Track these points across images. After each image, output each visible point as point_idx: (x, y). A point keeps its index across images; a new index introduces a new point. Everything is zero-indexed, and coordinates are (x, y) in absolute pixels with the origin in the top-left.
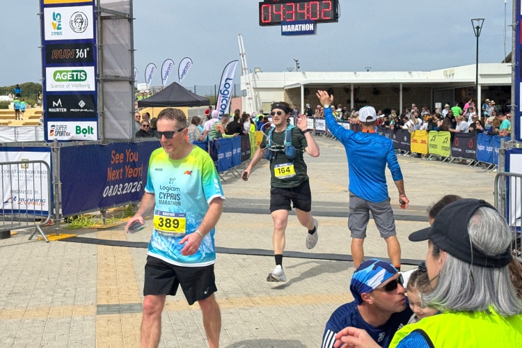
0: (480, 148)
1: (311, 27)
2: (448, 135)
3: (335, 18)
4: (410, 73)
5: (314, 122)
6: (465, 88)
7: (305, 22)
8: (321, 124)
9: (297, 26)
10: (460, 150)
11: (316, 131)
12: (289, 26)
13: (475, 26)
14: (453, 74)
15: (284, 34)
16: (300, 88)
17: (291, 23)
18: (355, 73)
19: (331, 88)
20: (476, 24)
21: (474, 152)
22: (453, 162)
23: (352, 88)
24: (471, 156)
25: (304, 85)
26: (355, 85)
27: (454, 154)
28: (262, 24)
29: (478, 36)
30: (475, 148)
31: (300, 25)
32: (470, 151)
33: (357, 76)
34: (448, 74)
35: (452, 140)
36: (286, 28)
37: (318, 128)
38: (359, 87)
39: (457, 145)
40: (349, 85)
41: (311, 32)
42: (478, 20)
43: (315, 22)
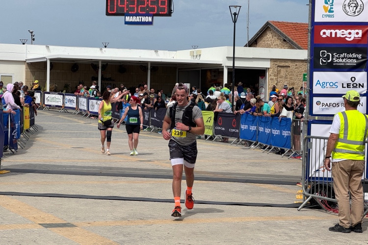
0: (244, 127)
1: (149, 19)
2: (211, 114)
3: (169, 14)
4: (156, 51)
5: (63, 98)
6: (210, 70)
7: (145, 15)
8: (71, 101)
9: (138, 17)
10: (223, 129)
11: (65, 107)
12: (131, 17)
13: (233, 13)
14: (200, 55)
15: (127, 23)
16: (45, 63)
17: (133, 15)
18: (101, 49)
19: (75, 64)
20: (234, 10)
21: (237, 131)
22: (216, 141)
23: (100, 65)
24: (234, 135)
25: (51, 60)
26: (103, 61)
27: (217, 132)
28: (108, 14)
29: (235, 22)
30: (238, 127)
31: (140, 17)
32: (233, 130)
33: (102, 53)
34: (195, 55)
35: (216, 119)
36: (128, 19)
37: (68, 105)
38: (107, 64)
39: (221, 124)
40: (97, 61)
41: (150, 23)
42: (236, 7)
43: (153, 16)
